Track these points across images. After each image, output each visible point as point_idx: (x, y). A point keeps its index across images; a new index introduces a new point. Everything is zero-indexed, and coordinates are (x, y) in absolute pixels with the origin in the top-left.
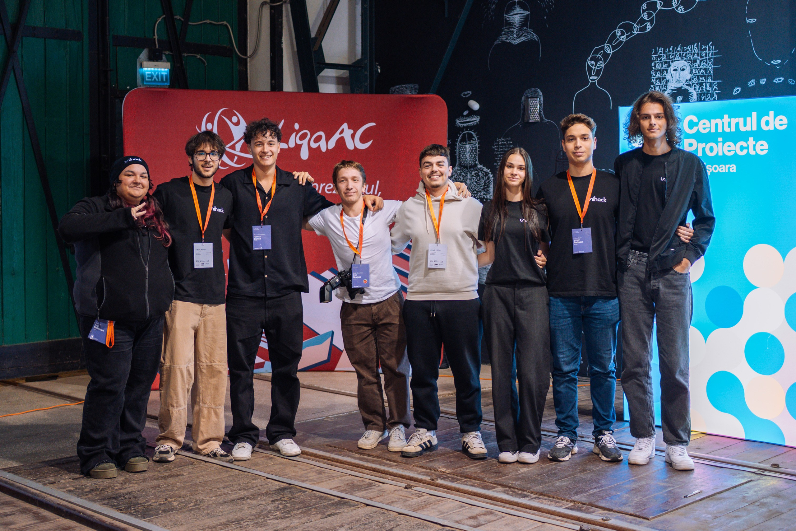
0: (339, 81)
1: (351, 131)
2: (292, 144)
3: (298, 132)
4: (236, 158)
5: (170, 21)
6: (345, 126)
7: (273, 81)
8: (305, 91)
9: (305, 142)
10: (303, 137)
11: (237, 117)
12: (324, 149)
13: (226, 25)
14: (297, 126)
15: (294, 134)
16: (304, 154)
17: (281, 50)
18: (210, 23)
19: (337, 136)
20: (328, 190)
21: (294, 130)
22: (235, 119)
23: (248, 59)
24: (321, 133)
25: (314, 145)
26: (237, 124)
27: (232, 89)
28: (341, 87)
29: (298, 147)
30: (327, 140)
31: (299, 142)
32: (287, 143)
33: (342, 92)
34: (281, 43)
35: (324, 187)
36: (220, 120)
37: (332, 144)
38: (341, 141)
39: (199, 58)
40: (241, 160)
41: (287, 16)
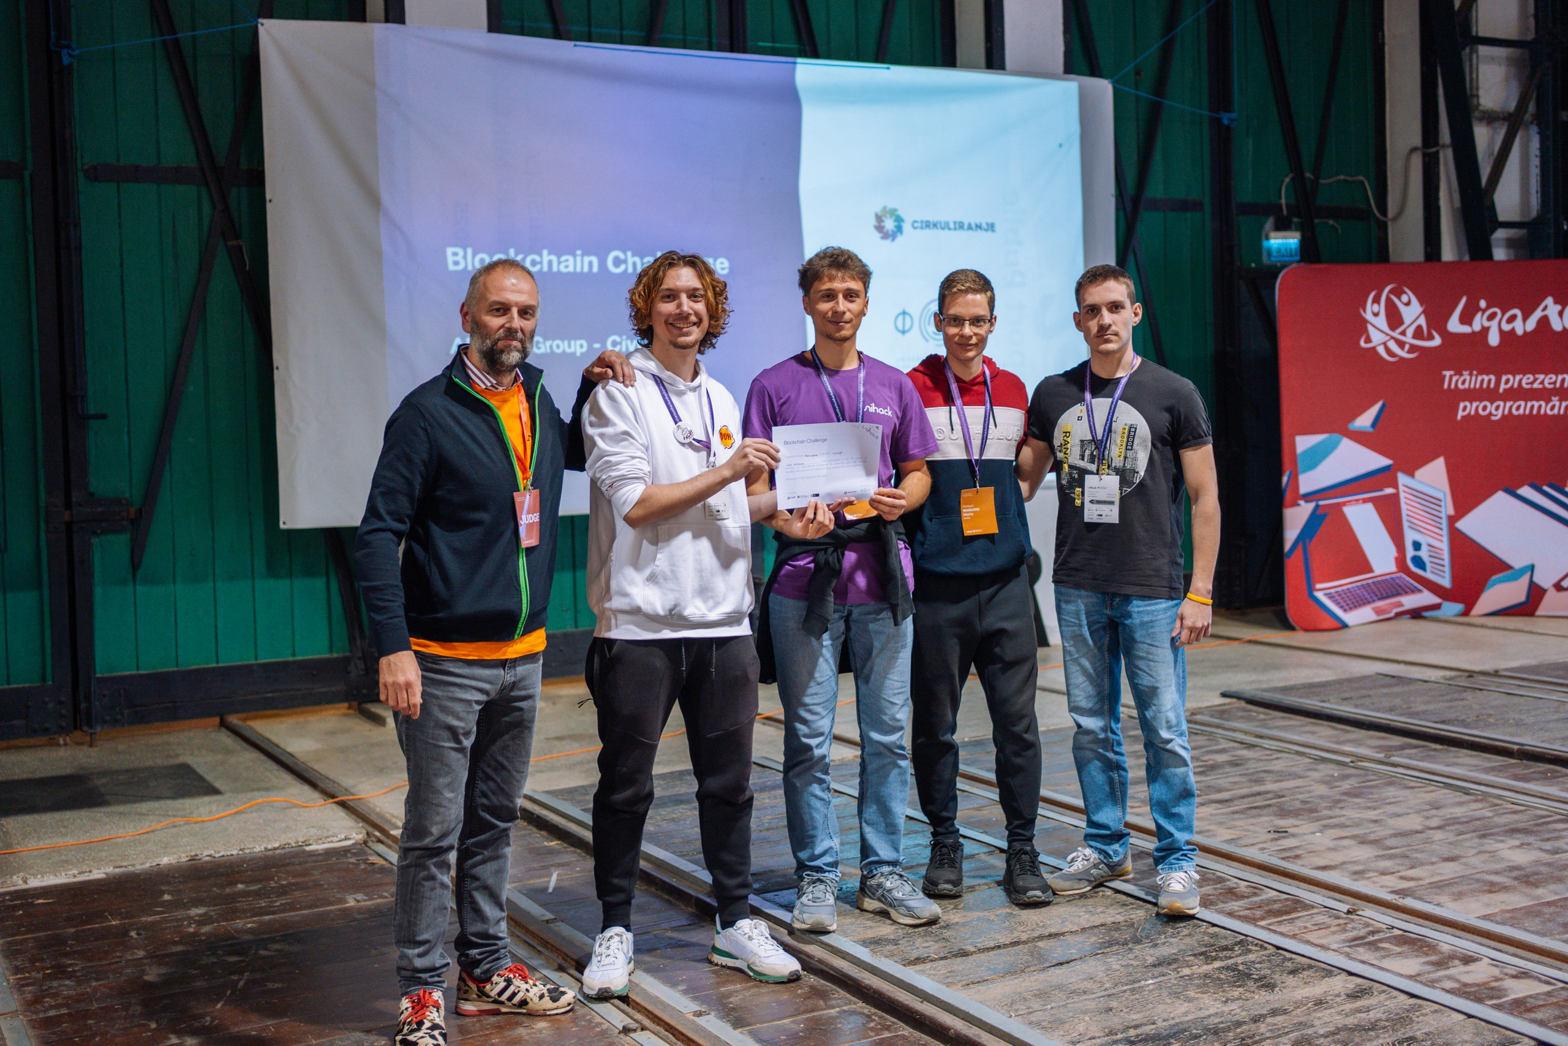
0: (1510, 243)
1: (1558, 307)
2: (1477, 326)
3: (1484, 311)
4: (1407, 347)
5: (1299, 181)
6: (1549, 301)
7: (1429, 249)
8: (1473, 258)
9: (1494, 324)
10: (1491, 317)
11: (1408, 295)
12: (1520, 331)
13: (1362, 183)
14: (1483, 304)
15: (1479, 315)
16: (1494, 339)
17: (1438, 208)
18: (1345, 181)
19: (1538, 314)
20: (1527, 384)
21: (1478, 309)
22: (1405, 298)
23: (1390, 223)
24: (1516, 311)
25: (1506, 327)
26: (1408, 304)
27: (1370, 261)
28: (1511, 251)
29: (1485, 330)
30: (1525, 319)
31: (1486, 324)
32: (1470, 324)
33: (1512, 258)
34: (1437, 199)
35: (1520, 380)
36: (1388, 299)
37: (1531, 324)
38: (1544, 321)
39: (1332, 226)
40: (1413, 349)
41: (1446, 164)
